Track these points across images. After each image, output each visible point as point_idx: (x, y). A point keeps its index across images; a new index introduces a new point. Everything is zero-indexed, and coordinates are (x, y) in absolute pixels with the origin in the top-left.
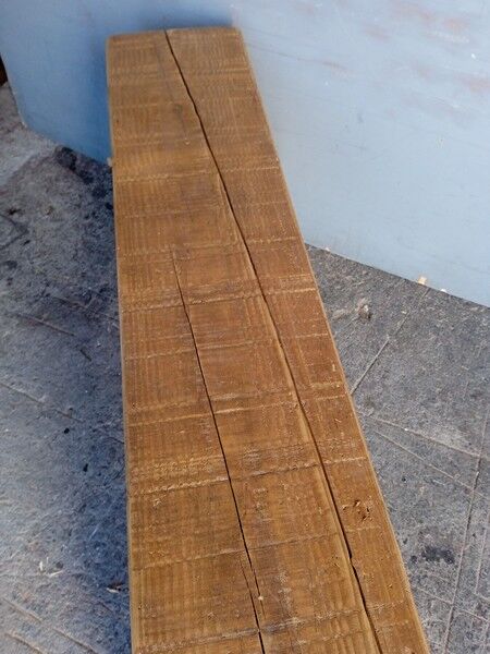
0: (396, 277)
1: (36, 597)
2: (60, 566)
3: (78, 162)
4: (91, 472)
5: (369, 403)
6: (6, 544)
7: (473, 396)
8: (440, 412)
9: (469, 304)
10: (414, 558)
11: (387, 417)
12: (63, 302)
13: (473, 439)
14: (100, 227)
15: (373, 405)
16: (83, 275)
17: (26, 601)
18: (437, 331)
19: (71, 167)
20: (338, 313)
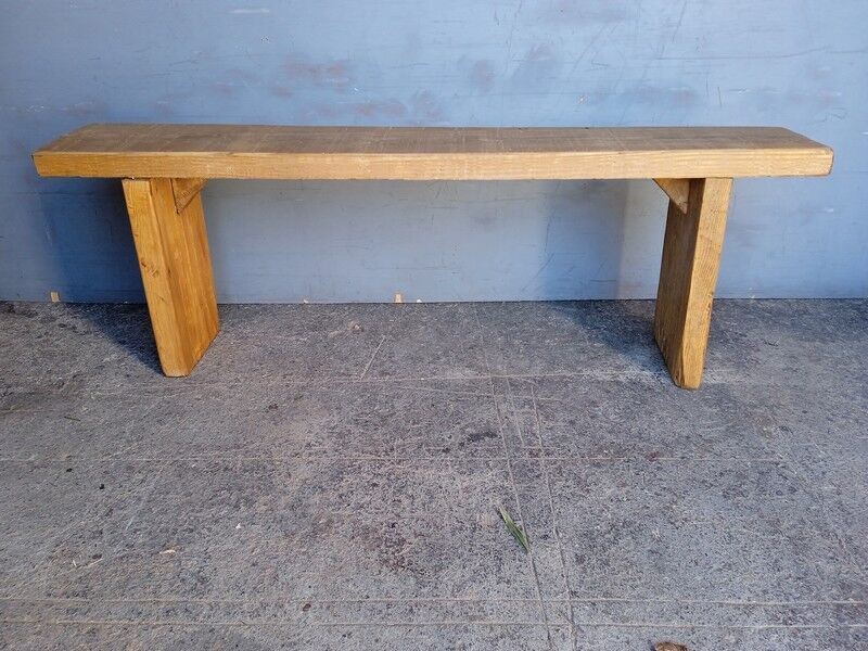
0: (375, 304)
2: (96, 557)
3: (16, 307)
4: (109, 488)
5: (383, 373)
6: (24, 562)
7: (470, 348)
8: (448, 363)
9: (445, 304)
10: (462, 444)
11: (402, 377)
12: (32, 394)
13: (480, 370)
14: (58, 340)
15: (387, 374)
16: (49, 372)
17: (64, 594)
18: (425, 324)
19: (9, 311)
20: (332, 334)
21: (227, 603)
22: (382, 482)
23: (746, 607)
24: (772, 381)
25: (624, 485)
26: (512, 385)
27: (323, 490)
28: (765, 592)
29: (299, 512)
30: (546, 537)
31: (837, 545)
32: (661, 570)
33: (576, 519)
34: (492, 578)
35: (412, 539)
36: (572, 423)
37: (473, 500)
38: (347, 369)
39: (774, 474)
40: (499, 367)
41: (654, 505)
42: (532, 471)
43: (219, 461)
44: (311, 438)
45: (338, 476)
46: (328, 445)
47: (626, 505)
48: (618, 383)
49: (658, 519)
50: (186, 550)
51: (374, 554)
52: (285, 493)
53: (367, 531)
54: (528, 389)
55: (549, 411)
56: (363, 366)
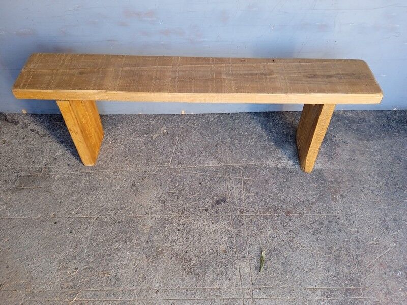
0: (172, 115)
1: (72, 284)
2: (76, 269)
3: (8, 117)
4: (74, 233)
5: (179, 163)
6: (49, 272)
7: (216, 146)
8: (206, 156)
9: (204, 115)
10: (212, 206)
11: (187, 165)
12: (29, 176)
13: (220, 160)
14: (32, 140)
15: (180, 163)
16: (33, 162)
17: (68, 287)
18: (195, 129)
20: (155, 136)
21: (128, 290)
22: (181, 228)
23: (314, 289)
24: (341, 167)
25: (276, 229)
26: (233, 170)
27: (159, 233)
28: (322, 283)
29: (150, 244)
30: (244, 257)
31: (352, 260)
32: (286, 272)
33: (256, 247)
34: (224, 277)
35: (194, 259)
36: (257, 193)
37: (217, 238)
38: (163, 160)
39: (334, 221)
40: (228, 158)
41: (286, 239)
42: (240, 221)
43: (115, 217)
44: (151, 204)
45: (163, 226)
46: (159, 208)
47: (276, 240)
48: (278, 168)
49: (287, 247)
50: (110, 265)
51: (180, 266)
52: (143, 234)
53: (177, 255)
54: (240, 173)
55: (248, 186)
56: (170, 158)
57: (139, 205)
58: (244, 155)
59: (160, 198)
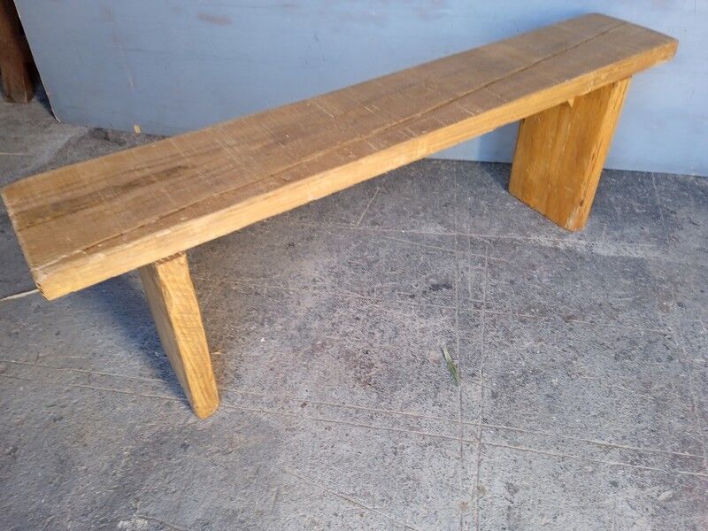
1: (159, 372)
3: (110, 135)
5: (374, 223)
7: (444, 206)
8: (425, 218)
9: (431, 160)
10: (424, 292)
11: (388, 228)
13: (449, 227)
15: (377, 224)
17: (151, 375)
18: (412, 179)
19: (105, 139)
21: (253, 395)
22: (363, 316)
23: (607, 446)
24: (683, 260)
25: (540, 340)
26: (472, 243)
27: (322, 318)
28: (624, 438)
29: (304, 333)
30: (473, 375)
31: (690, 409)
32: (551, 411)
33: (498, 364)
34: (430, 401)
35: (378, 365)
36: (512, 282)
37: (426, 340)
38: (347, 217)
39: (660, 343)
40: (465, 225)
41: (559, 359)
42: (472, 320)
43: (252, 286)
44: (316, 275)
45: (332, 309)
46: (328, 282)
47: (538, 357)
48: (557, 249)
49: (559, 371)
50: (229, 353)
51: (352, 373)
52: (295, 317)
53: (348, 354)
54: (484, 248)
55: (496, 270)
56: (360, 215)
57: (295, 274)
58: (496, 224)
59: (333, 268)
